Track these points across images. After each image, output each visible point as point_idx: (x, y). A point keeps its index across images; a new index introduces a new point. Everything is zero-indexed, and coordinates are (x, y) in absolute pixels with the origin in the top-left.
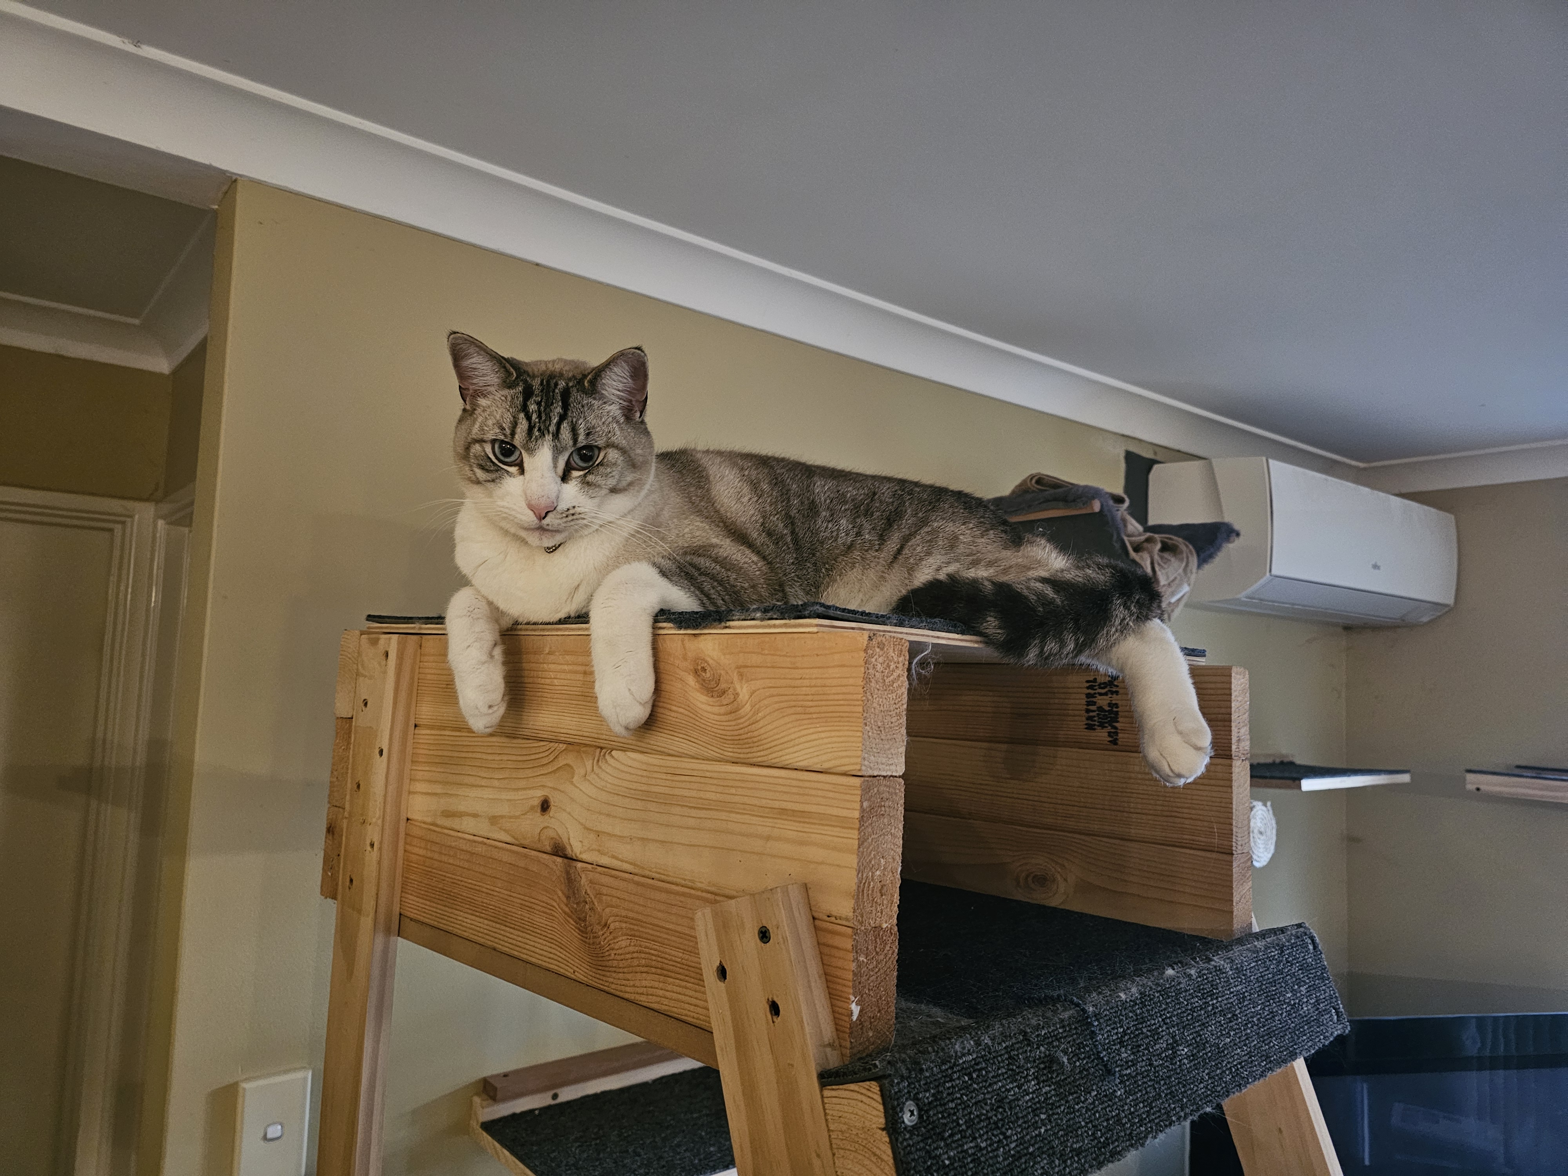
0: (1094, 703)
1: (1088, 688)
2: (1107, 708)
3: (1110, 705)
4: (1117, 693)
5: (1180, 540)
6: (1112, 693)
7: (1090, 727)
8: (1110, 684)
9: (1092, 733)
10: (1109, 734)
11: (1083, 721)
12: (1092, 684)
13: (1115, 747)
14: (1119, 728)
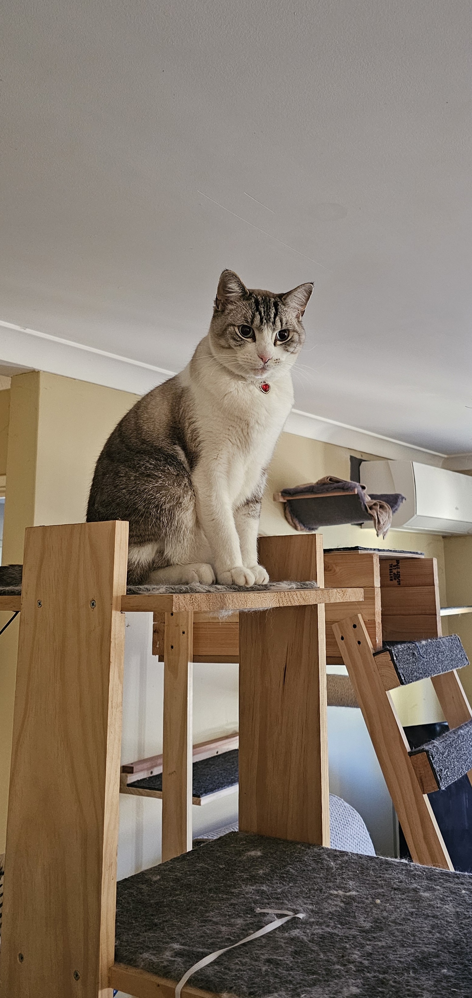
0: (392, 572)
1: (390, 567)
2: (396, 573)
3: (397, 572)
4: (399, 568)
5: (384, 503)
6: (398, 568)
7: (391, 580)
8: (397, 565)
9: (392, 582)
10: (398, 582)
11: (389, 578)
12: (391, 566)
13: (400, 586)
14: (401, 579)
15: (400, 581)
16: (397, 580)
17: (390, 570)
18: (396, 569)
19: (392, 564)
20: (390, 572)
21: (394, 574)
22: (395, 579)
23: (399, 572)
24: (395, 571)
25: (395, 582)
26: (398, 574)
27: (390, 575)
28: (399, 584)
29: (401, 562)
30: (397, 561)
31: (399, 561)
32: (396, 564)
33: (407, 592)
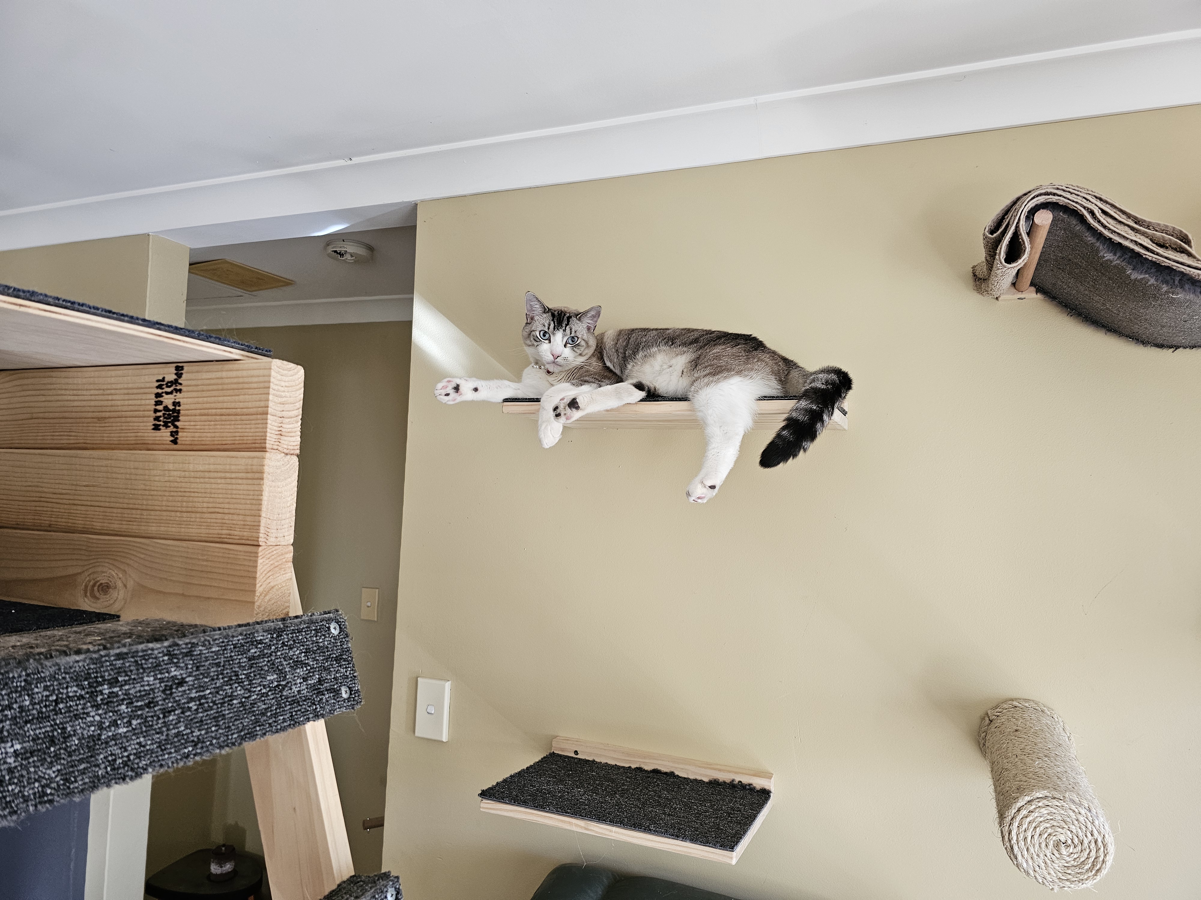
0: (161, 403)
1: (158, 387)
2: (171, 407)
3: (174, 404)
4: (180, 391)
6: (176, 391)
7: (156, 428)
8: (176, 382)
9: (157, 433)
10: (172, 434)
11: (151, 422)
12: (161, 383)
13: (175, 447)
14: (180, 427)
15: (177, 432)
16: (172, 429)
17: (158, 395)
18: (171, 393)
19: (164, 378)
20: (158, 403)
21: (166, 408)
22: (166, 425)
23: (179, 404)
24: (168, 400)
25: (165, 434)
26: (174, 410)
27: (156, 411)
28: (175, 442)
29: (187, 373)
30: (177, 369)
31: (182, 368)
32: (175, 377)
33: (191, 467)
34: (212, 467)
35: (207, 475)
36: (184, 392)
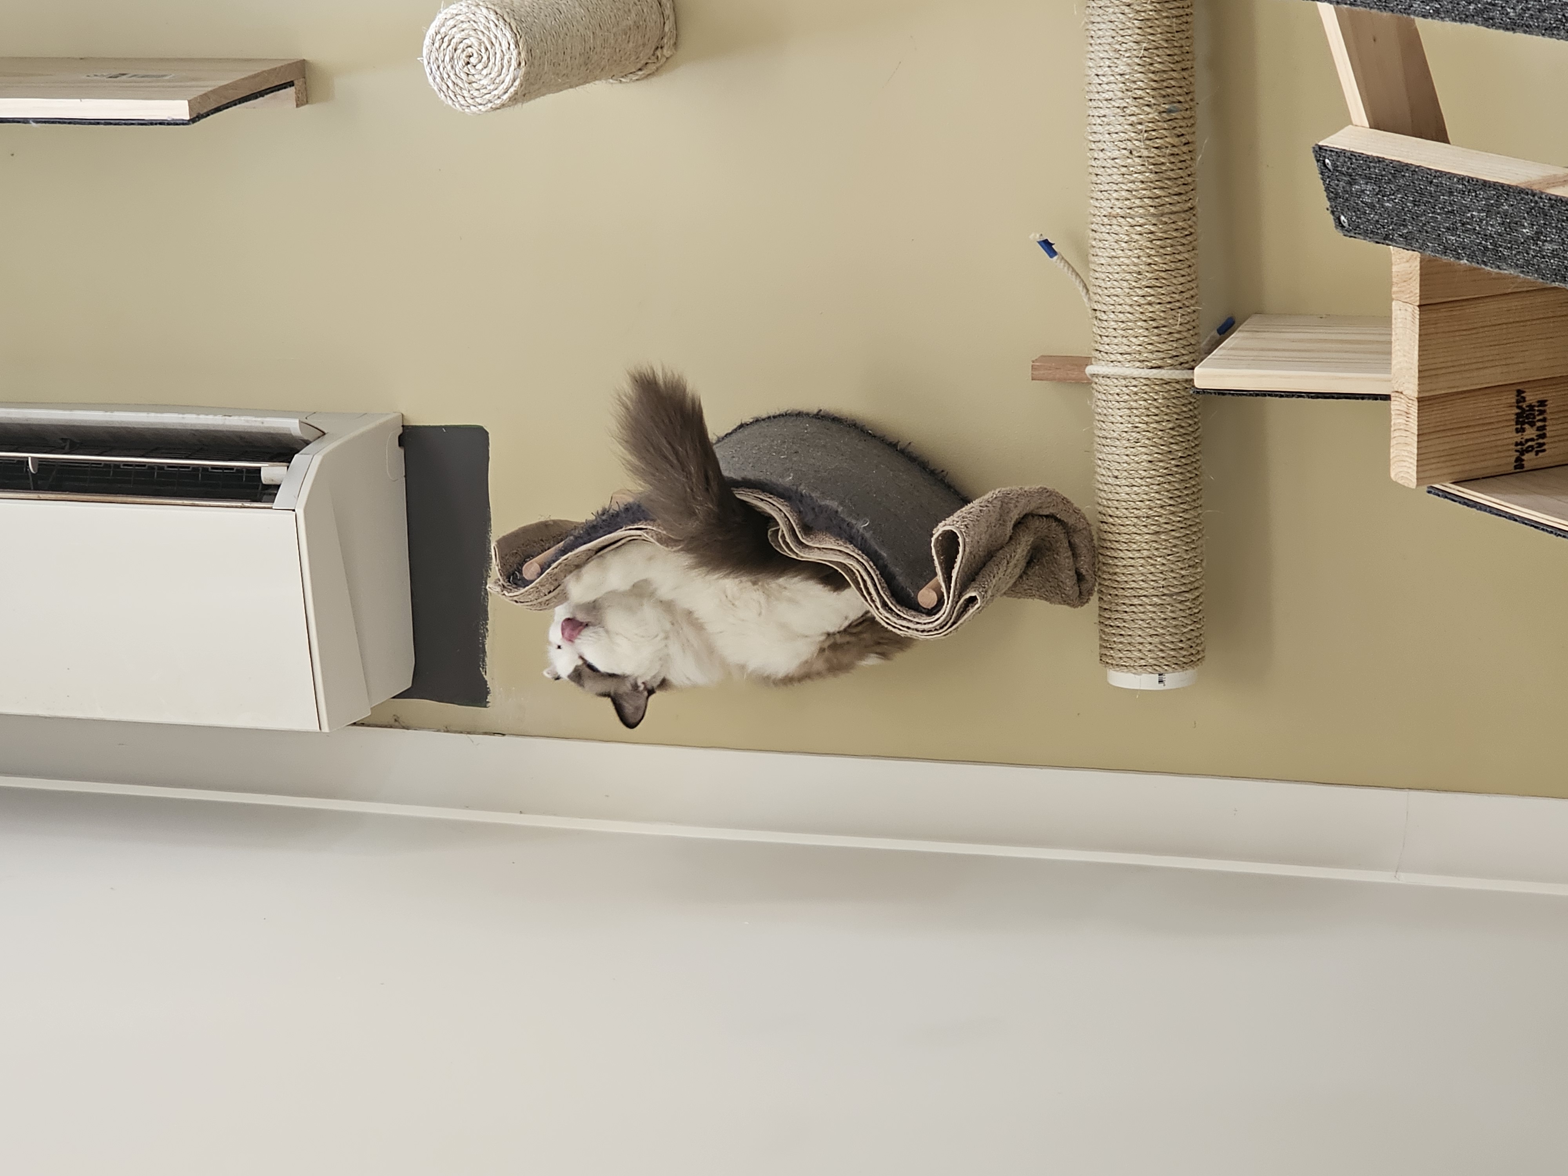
3: (1523, 430)
4: (1517, 444)
6: (1521, 444)
9: (1540, 397)
11: (1549, 408)
13: (1519, 387)
14: (1515, 408)
25: (1531, 398)
29: (1510, 464)
30: (1522, 466)
33: (1499, 370)
34: (1475, 374)
35: (1480, 365)
36: (1512, 444)
